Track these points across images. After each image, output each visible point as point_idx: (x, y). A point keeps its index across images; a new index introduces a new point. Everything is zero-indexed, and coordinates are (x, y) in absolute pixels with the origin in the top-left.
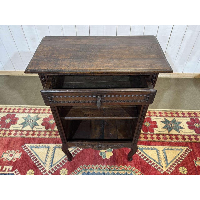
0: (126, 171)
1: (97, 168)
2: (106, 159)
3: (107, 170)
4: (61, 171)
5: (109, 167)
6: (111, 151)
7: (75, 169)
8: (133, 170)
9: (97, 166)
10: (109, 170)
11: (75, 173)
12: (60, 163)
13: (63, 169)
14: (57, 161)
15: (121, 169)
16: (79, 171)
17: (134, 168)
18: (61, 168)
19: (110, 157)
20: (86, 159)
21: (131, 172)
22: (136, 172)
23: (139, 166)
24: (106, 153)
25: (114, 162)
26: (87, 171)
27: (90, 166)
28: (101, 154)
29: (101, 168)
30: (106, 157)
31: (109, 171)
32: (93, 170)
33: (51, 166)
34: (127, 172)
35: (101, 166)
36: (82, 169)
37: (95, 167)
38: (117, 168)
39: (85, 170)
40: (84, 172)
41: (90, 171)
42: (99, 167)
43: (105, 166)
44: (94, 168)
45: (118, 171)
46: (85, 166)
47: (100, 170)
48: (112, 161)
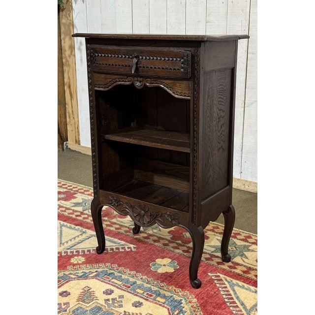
0: (174, 294)
1: (129, 274)
2: (156, 271)
3: (143, 281)
4: (76, 257)
5: (150, 280)
6: (175, 267)
7: (97, 263)
8: (188, 298)
9: (133, 272)
10: (147, 283)
11: (92, 266)
12: (83, 251)
13: (80, 257)
14: (82, 248)
15: (168, 289)
16: (101, 267)
17: (192, 296)
18: (78, 255)
19: (164, 272)
20: (125, 260)
21: (182, 299)
22: (190, 302)
23: (203, 298)
24: (163, 267)
25: (166, 279)
26: (112, 271)
27: (121, 268)
28: (154, 265)
29: (137, 277)
30: (158, 270)
31: (144, 283)
32: (122, 274)
33: (69, 249)
34: (175, 296)
35: (139, 274)
36: (107, 266)
37: (128, 272)
38: (162, 286)
39: (110, 269)
40: (107, 271)
41: (116, 273)
42: (135, 274)
43: (145, 277)
44: (126, 273)
45: (161, 289)
46: (115, 266)
47: (133, 277)
48: (162, 277)
